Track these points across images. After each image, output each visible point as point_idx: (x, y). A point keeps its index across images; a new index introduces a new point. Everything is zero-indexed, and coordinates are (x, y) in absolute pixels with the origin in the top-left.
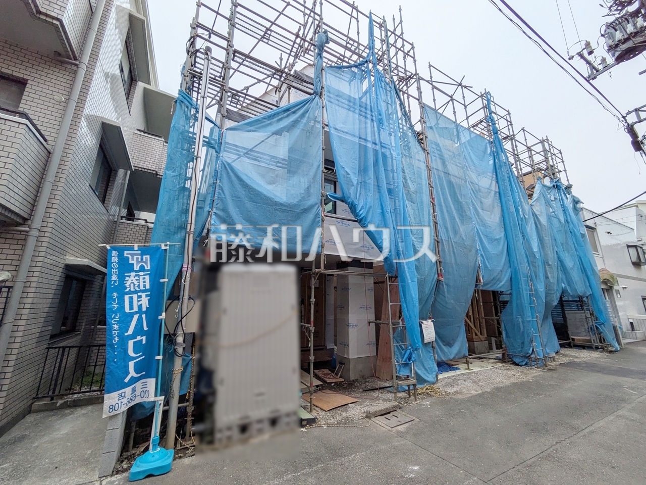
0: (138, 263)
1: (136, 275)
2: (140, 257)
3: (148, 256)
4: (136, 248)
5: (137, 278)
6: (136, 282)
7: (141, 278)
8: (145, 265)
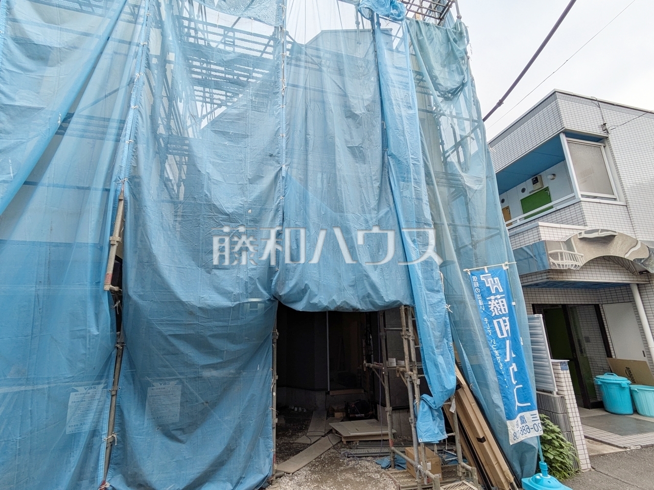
0: (493, 285)
1: (496, 299)
2: (492, 279)
3: (498, 279)
4: (486, 271)
7: (499, 301)
8: (498, 287)
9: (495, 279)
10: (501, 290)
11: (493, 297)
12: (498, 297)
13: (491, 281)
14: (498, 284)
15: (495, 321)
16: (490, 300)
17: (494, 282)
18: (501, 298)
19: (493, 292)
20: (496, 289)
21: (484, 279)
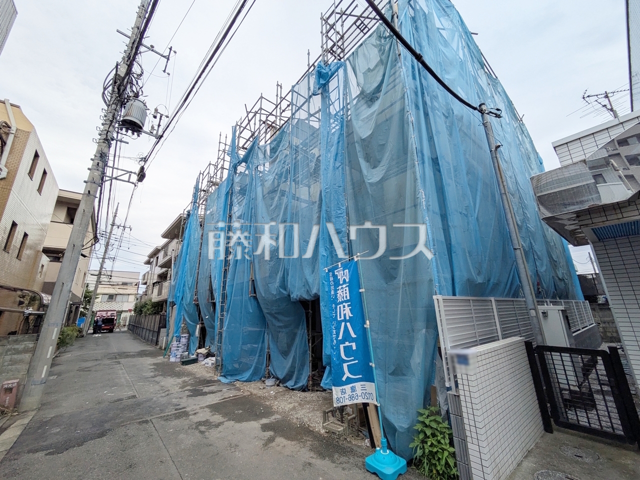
0: (342, 277)
1: (342, 288)
2: (342, 272)
3: (347, 270)
4: (340, 266)
5: (342, 290)
6: (341, 294)
7: (344, 289)
8: (345, 278)
9: (345, 271)
10: (347, 281)
11: (340, 287)
12: (344, 286)
13: (341, 274)
14: (346, 276)
15: (338, 307)
16: (338, 290)
17: (344, 274)
18: (346, 287)
19: (341, 283)
20: (344, 280)
21: (337, 273)
